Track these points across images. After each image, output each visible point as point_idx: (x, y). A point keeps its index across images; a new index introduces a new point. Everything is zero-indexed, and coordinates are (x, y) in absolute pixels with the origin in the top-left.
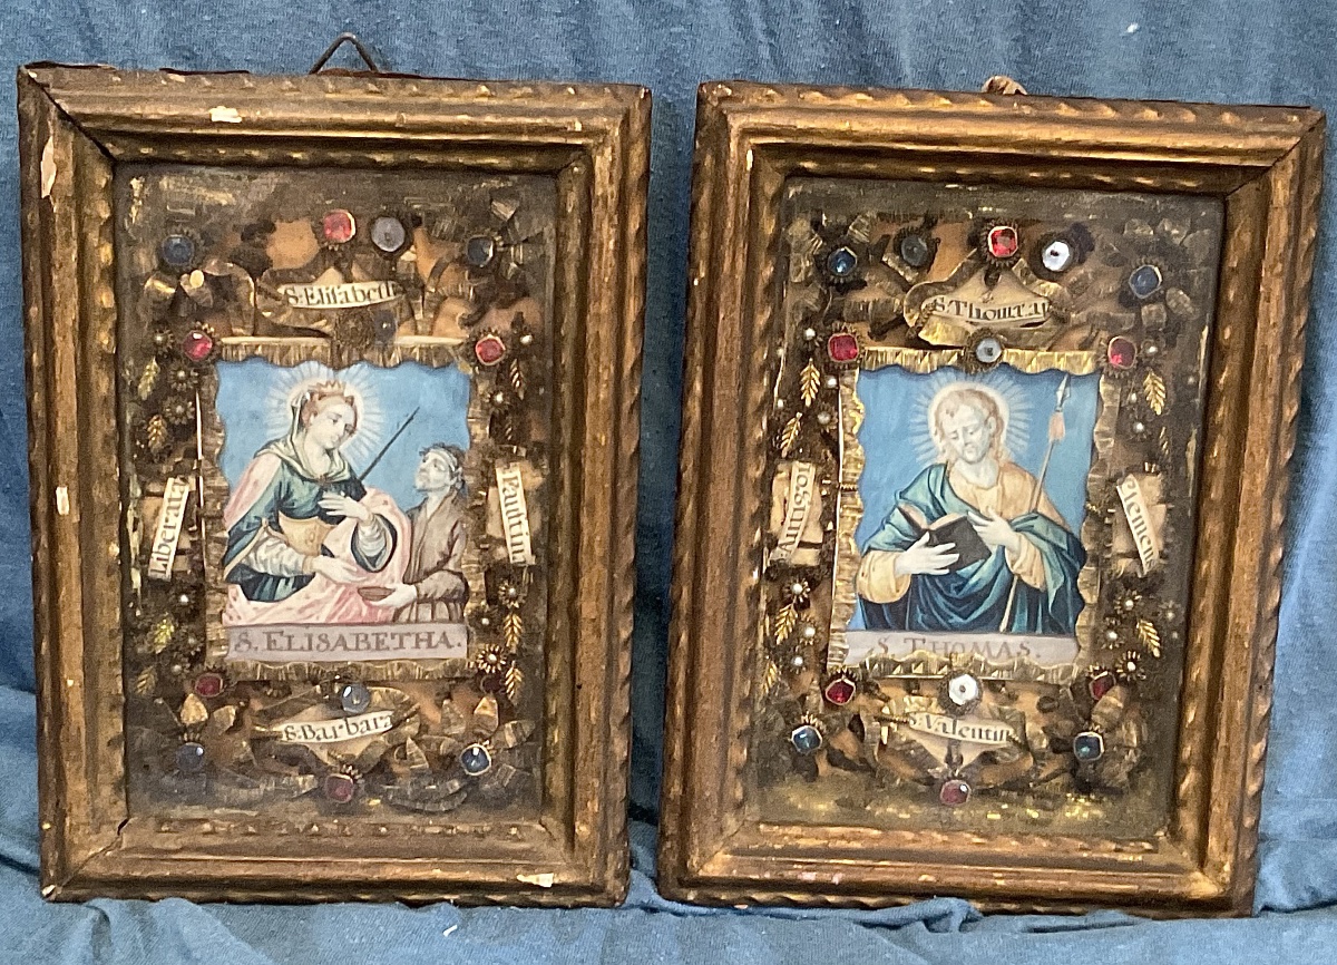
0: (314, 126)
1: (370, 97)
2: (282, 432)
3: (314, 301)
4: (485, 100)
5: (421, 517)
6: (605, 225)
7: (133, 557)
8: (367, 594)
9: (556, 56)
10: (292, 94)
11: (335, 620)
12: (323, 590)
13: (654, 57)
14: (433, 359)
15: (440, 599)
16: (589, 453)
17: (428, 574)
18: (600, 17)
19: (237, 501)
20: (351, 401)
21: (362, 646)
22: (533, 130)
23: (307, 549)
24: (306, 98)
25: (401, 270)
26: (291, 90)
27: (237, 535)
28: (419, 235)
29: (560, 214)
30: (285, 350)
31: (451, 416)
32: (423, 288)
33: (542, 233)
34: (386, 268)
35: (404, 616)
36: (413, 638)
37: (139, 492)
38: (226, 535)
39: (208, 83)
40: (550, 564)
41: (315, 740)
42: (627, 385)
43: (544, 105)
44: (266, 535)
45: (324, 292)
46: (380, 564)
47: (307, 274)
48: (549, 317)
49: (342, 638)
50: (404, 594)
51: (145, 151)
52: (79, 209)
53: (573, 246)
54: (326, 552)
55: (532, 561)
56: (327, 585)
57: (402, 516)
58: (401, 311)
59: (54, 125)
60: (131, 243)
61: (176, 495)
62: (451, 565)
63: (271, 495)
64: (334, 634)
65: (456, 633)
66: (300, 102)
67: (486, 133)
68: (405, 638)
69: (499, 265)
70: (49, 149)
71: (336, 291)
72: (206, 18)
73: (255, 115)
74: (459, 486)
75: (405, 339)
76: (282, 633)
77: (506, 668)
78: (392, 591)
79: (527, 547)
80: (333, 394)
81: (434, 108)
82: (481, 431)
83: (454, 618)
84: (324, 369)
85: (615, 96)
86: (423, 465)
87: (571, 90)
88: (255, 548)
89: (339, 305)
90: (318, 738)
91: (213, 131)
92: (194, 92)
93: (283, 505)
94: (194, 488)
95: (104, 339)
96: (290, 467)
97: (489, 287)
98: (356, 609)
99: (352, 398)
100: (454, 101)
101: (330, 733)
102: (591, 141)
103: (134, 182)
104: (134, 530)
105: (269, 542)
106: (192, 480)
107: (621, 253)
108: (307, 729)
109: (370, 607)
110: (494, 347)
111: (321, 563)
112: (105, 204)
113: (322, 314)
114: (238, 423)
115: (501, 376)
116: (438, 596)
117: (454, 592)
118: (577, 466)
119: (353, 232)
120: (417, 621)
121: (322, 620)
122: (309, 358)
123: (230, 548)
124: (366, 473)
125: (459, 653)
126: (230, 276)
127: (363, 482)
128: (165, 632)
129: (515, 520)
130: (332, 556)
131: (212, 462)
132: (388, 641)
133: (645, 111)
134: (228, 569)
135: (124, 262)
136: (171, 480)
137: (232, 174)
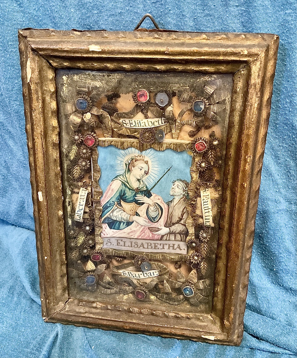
0: (131, 53)
1: (155, 40)
2: (122, 172)
3: (132, 126)
4: (205, 41)
5: (172, 205)
6: (254, 97)
7: (69, 214)
8: (151, 230)
9: (235, 25)
10: (123, 39)
11: (140, 238)
12: (136, 227)
13: (277, 24)
14: (178, 149)
15: (177, 233)
16: (239, 189)
17: (174, 224)
18: (255, 6)
19: (106, 196)
20: (147, 163)
21: (150, 247)
22: (225, 54)
23: (131, 213)
24: (128, 41)
25: (167, 114)
26: (123, 37)
27: (106, 207)
28: (175, 100)
29: (234, 92)
30: (122, 143)
31: (184, 170)
32: (175, 121)
33: (225, 100)
34: (161, 113)
35: (165, 238)
36: (168, 246)
37: (70, 192)
38: (101, 208)
39: (89, 35)
40: (220, 228)
41: (132, 277)
42: (257, 163)
43: (230, 43)
44: (116, 207)
45: (136, 122)
46: (156, 220)
47: (130, 115)
48: (225, 135)
49: (142, 244)
50: (165, 230)
51: (65, 64)
52: (41, 88)
53: (238, 105)
54: (137, 214)
55: (213, 225)
56: (138, 225)
57: (165, 204)
58: (167, 129)
59: (29, 53)
60: (64, 101)
61: (83, 194)
62: (182, 222)
63: (118, 194)
64: (139, 242)
65: (183, 245)
66: (125, 43)
67: (204, 55)
68: (165, 245)
69: (206, 113)
70: (28, 63)
71: (141, 122)
72: (95, 12)
73: (107, 48)
74: (186, 195)
75: (167, 140)
76: (122, 240)
77: (200, 262)
78: (161, 229)
79: (211, 220)
80: (141, 160)
81: (183, 44)
82: (195, 176)
83: (183, 240)
84: (137, 151)
85: (263, 39)
86: (173, 187)
87: (244, 36)
88: (113, 212)
89: (142, 127)
90: (133, 277)
91: (90, 55)
92: (83, 39)
93: (122, 197)
94: (90, 191)
95: (54, 138)
96: (124, 184)
97: (202, 121)
98: (148, 234)
99: (147, 161)
100: (191, 41)
101: (137, 276)
102: (251, 59)
103: (64, 77)
104: (69, 205)
105: (117, 210)
106: (89, 189)
107: (260, 109)
108: (130, 273)
109: (153, 234)
110: (202, 145)
111: (135, 218)
112: (52, 85)
113: (136, 131)
114: (106, 169)
115: (204, 155)
116: (177, 232)
117: (183, 231)
118: (233, 194)
119: (148, 98)
120: (169, 240)
121: (136, 238)
122: (131, 146)
123: (103, 212)
124: (152, 188)
125: (184, 252)
126: (102, 115)
127: (151, 192)
128: (81, 239)
129: (207, 211)
130: (139, 216)
131: (96, 182)
132: (159, 246)
133: (276, 46)
134: (103, 219)
135: (62, 109)
136: (82, 189)
137: (101, 74)
